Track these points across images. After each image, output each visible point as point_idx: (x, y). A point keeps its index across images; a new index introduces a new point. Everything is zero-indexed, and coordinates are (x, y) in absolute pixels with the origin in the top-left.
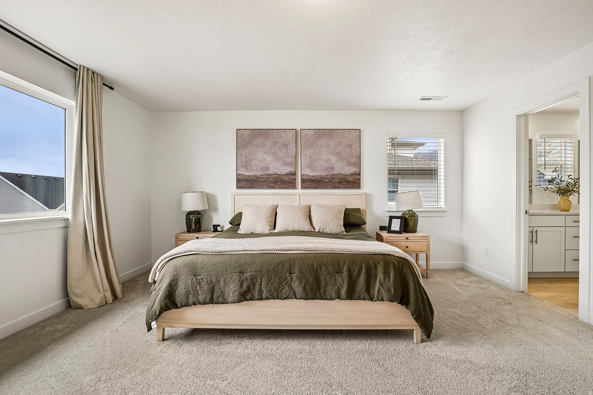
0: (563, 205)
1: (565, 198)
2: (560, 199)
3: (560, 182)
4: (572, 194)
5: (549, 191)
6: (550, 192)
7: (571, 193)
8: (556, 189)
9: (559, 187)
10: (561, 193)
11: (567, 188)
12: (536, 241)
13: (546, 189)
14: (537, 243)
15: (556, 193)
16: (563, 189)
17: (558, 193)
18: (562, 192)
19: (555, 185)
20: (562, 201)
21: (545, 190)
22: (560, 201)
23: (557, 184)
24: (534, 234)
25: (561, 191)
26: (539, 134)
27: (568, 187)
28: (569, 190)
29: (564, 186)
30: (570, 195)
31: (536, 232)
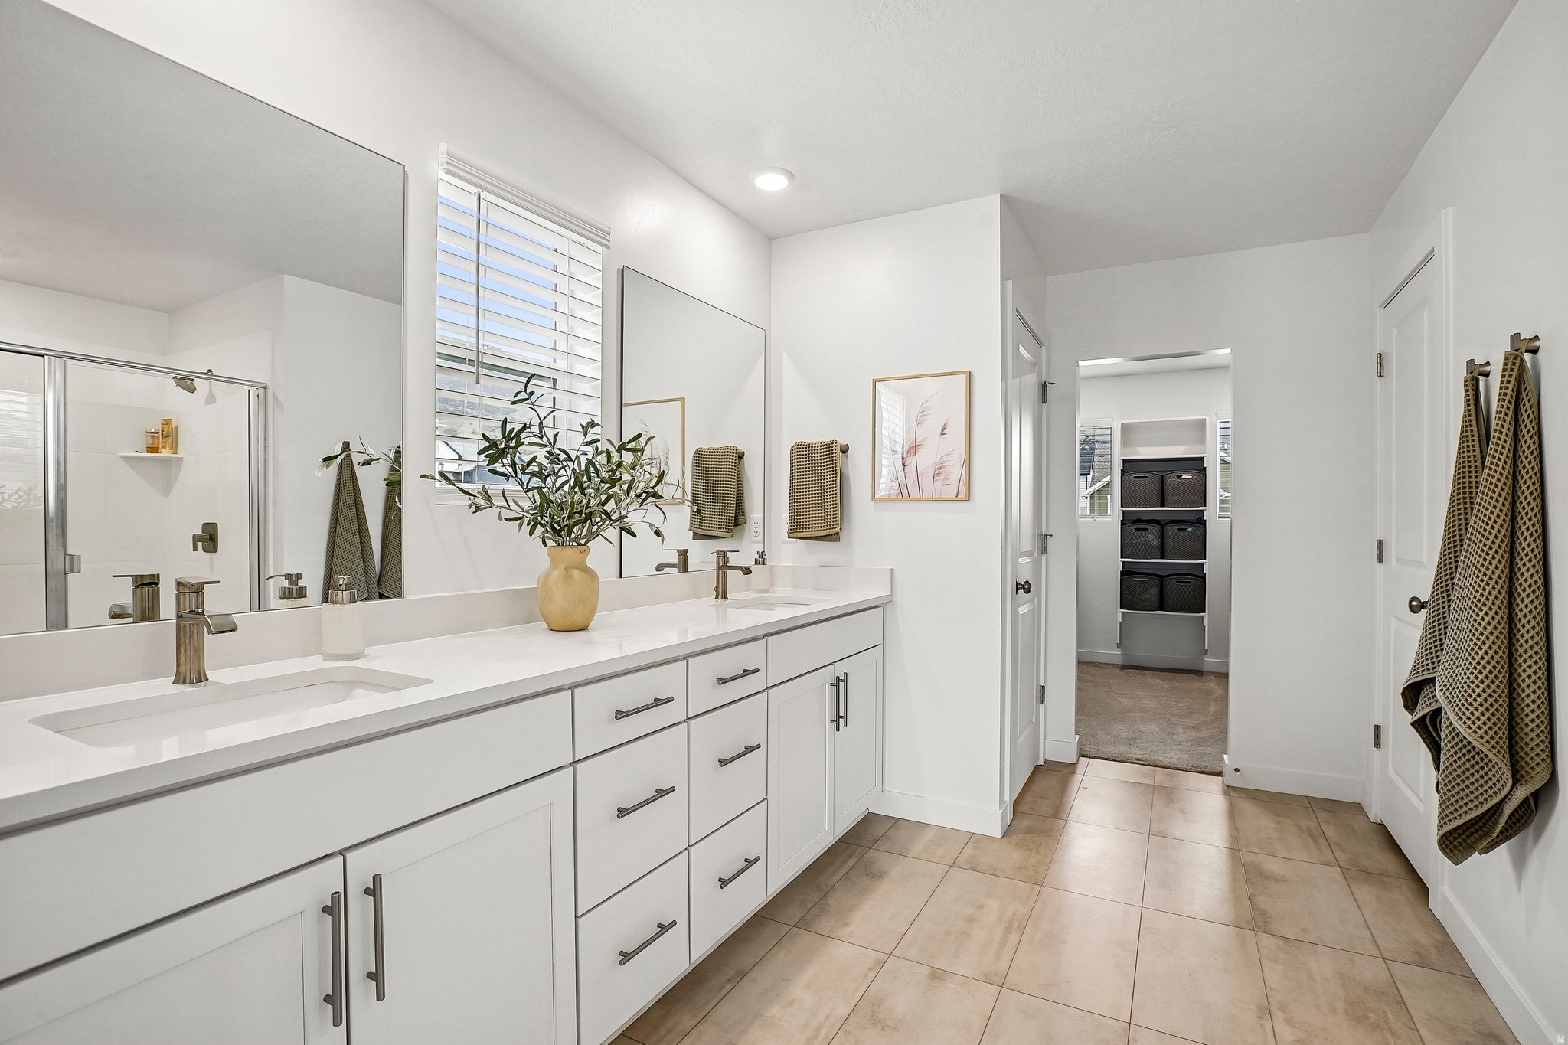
0: (560, 600)
1: (570, 553)
2: (545, 562)
3: (546, 462)
4: (596, 535)
5: (495, 511)
6: (500, 517)
7: (594, 528)
8: (527, 504)
9: (539, 489)
10: (553, 527)
11: (576, 498)
12: (376, 976)
13: (478, 501)
14: (380, 996)
15: (526, 529)
16: (561, 506)
17: (539, 530)
18: (558, 523)
19: (526, 479)
20: (555, 573)
21: (478, 508)
22: (547, 575)
23: (532, 474)
24: (359, 911)
25: (552, 517)
26: (443, 147)
27: (582, 490)
28: (587, 507)
29: (566, 488)
30: (592, 536)
31: (374, 891)
